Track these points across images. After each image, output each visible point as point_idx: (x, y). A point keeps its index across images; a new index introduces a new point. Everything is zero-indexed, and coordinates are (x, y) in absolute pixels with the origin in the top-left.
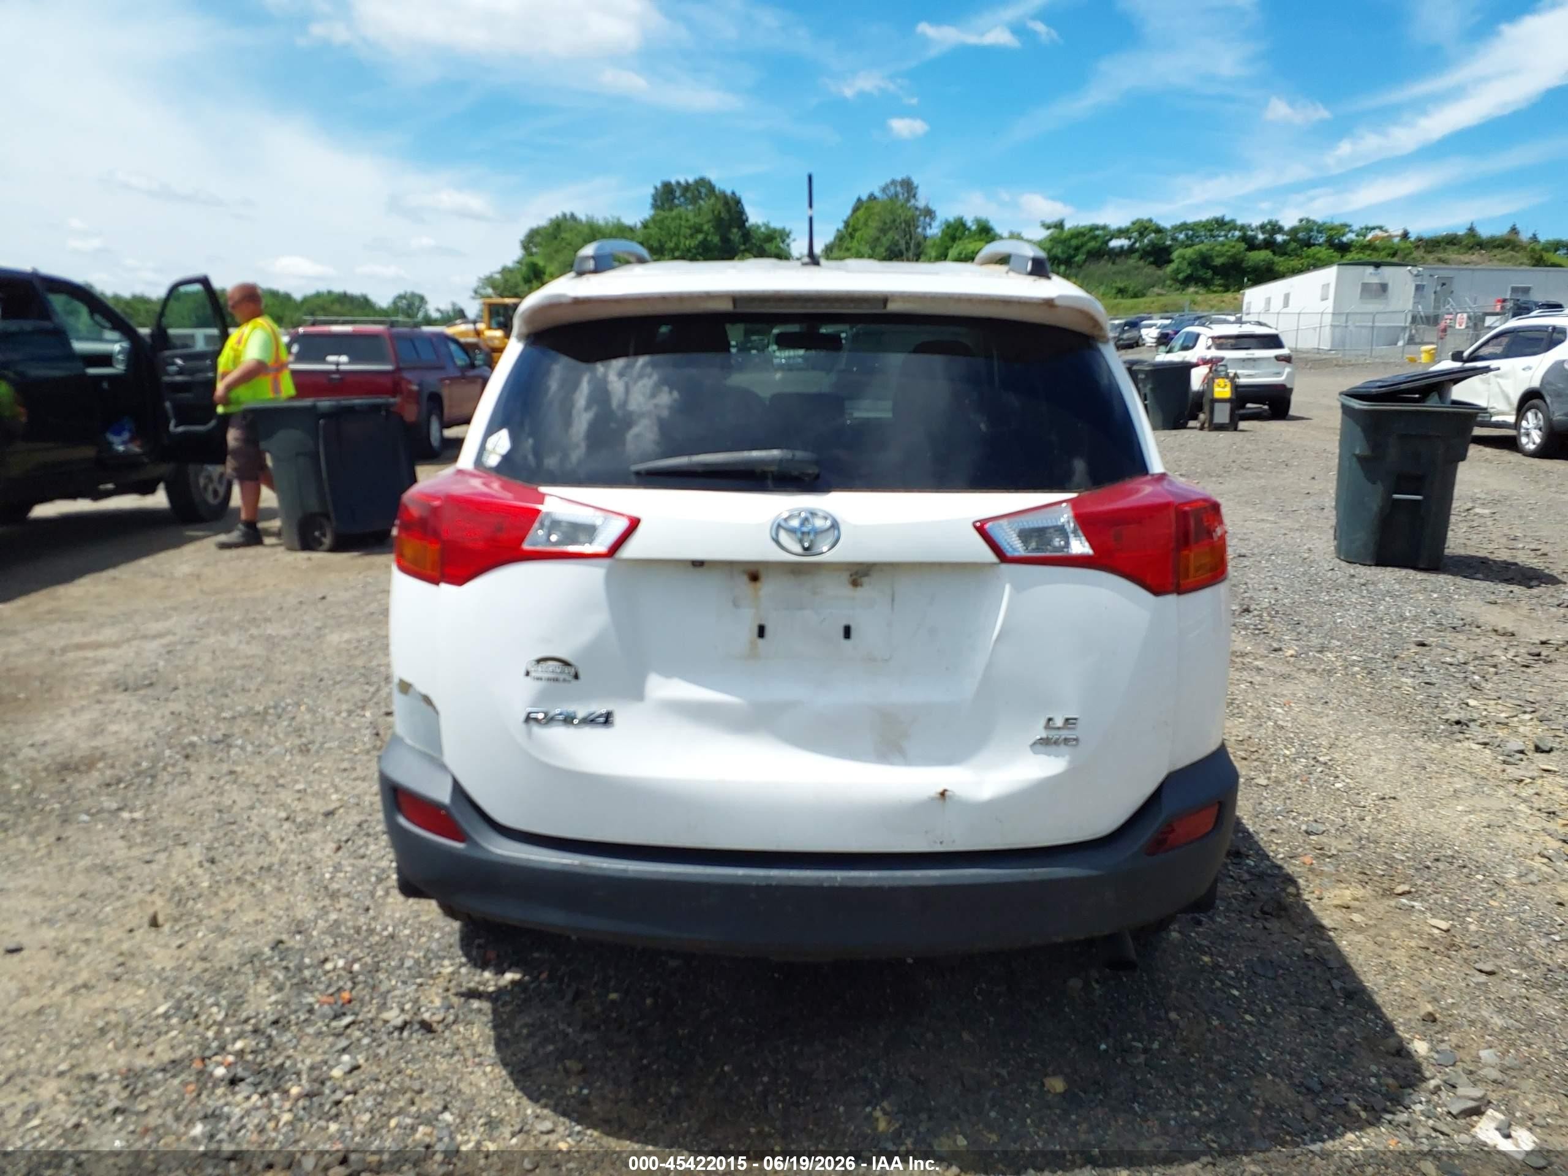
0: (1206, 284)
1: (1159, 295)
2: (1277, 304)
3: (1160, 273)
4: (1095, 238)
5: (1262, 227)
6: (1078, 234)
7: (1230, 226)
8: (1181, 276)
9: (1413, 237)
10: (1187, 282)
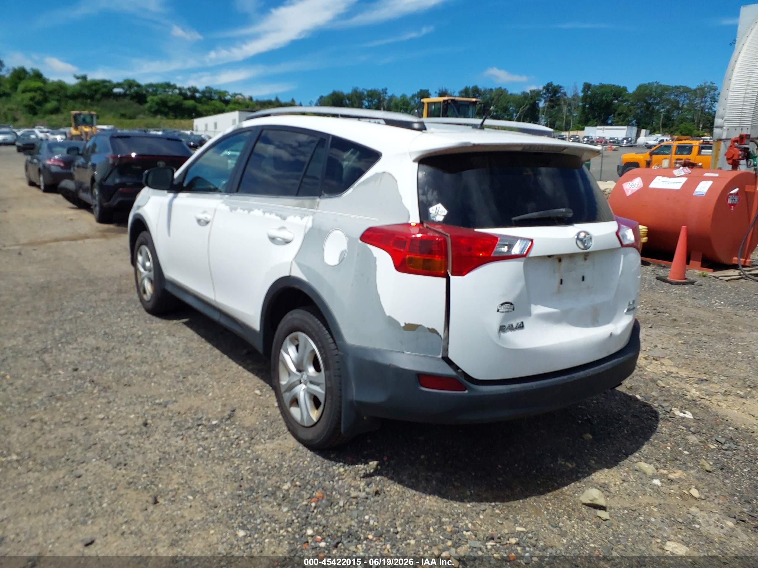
0: (166, 114)
1: (143, 118)
2: (211, 127)
3: (142, 107)
4: (105, 87)
5: (189, 89)
6: (95, 83)
7: (174, 87)
8: (153, 110)
9: (254, 99)
10: (156, 113)
